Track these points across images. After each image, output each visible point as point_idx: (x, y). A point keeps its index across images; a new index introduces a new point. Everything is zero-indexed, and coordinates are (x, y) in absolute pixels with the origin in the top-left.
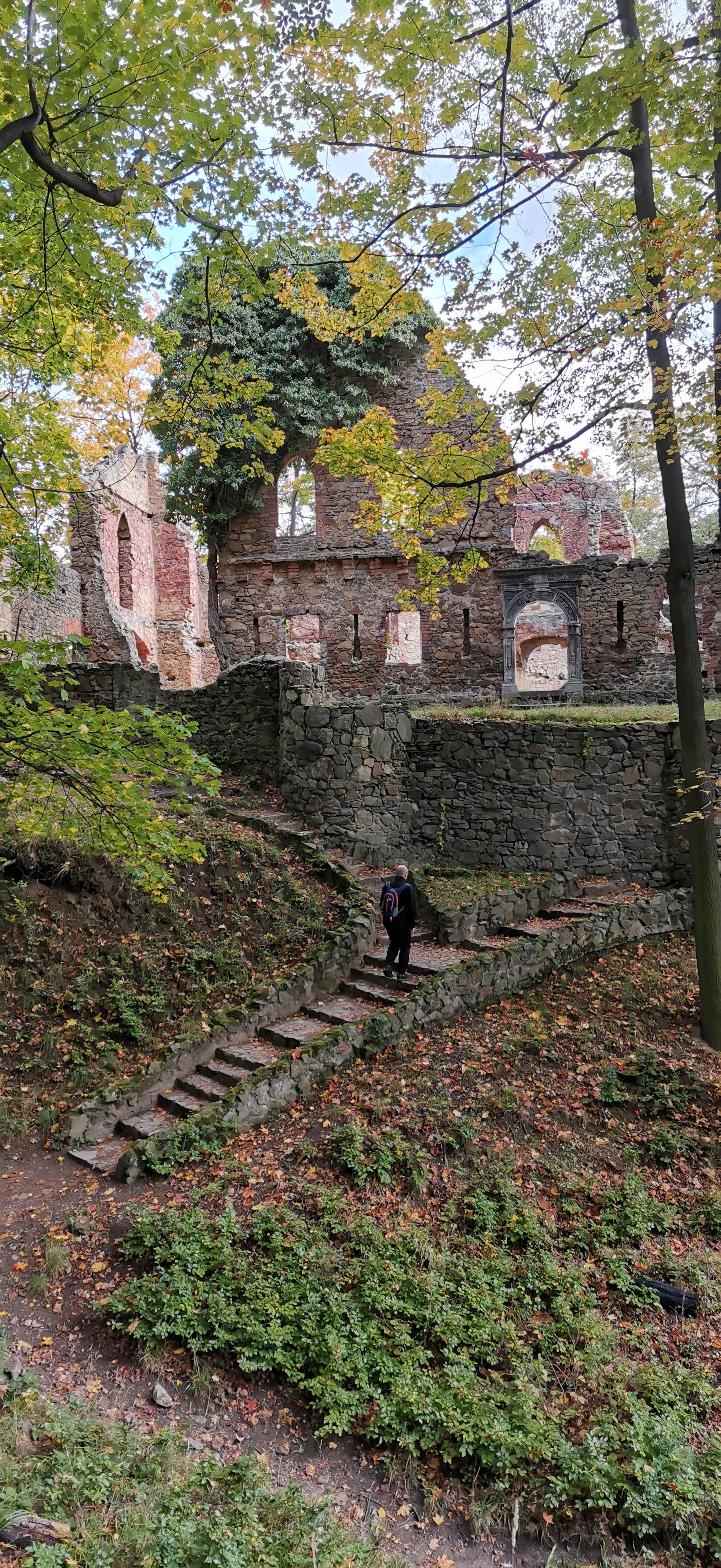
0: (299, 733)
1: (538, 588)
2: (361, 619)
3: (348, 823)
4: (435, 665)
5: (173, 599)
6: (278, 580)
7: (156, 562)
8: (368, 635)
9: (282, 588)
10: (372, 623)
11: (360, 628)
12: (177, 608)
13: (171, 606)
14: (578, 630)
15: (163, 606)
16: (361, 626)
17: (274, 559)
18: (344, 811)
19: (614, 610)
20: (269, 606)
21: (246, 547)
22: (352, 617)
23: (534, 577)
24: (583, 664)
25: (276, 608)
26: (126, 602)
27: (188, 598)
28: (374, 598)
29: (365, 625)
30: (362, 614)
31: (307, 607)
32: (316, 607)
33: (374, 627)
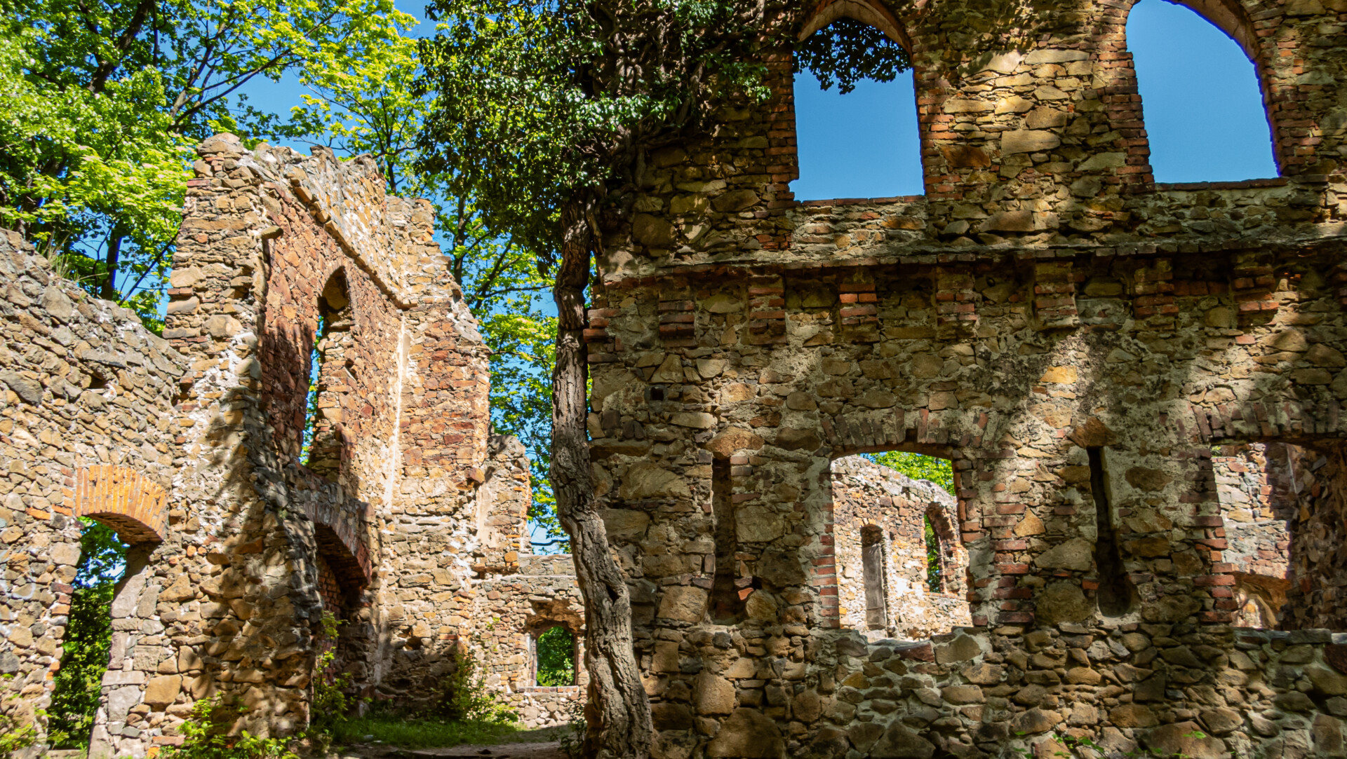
2: (1116, 464)
8: (1151, 520)
9: (815, 358)
10: (1161, 478)
11: (1116, 496)
17: (789, 263)
20: (770, 417)
22: (1081, 455)
25: (795, 420)
28: (1158, 392)
29: (1135, 485)
30: (1119, 448)
31: (910, 418)
32: (943, 418)
33: (1170, 491)
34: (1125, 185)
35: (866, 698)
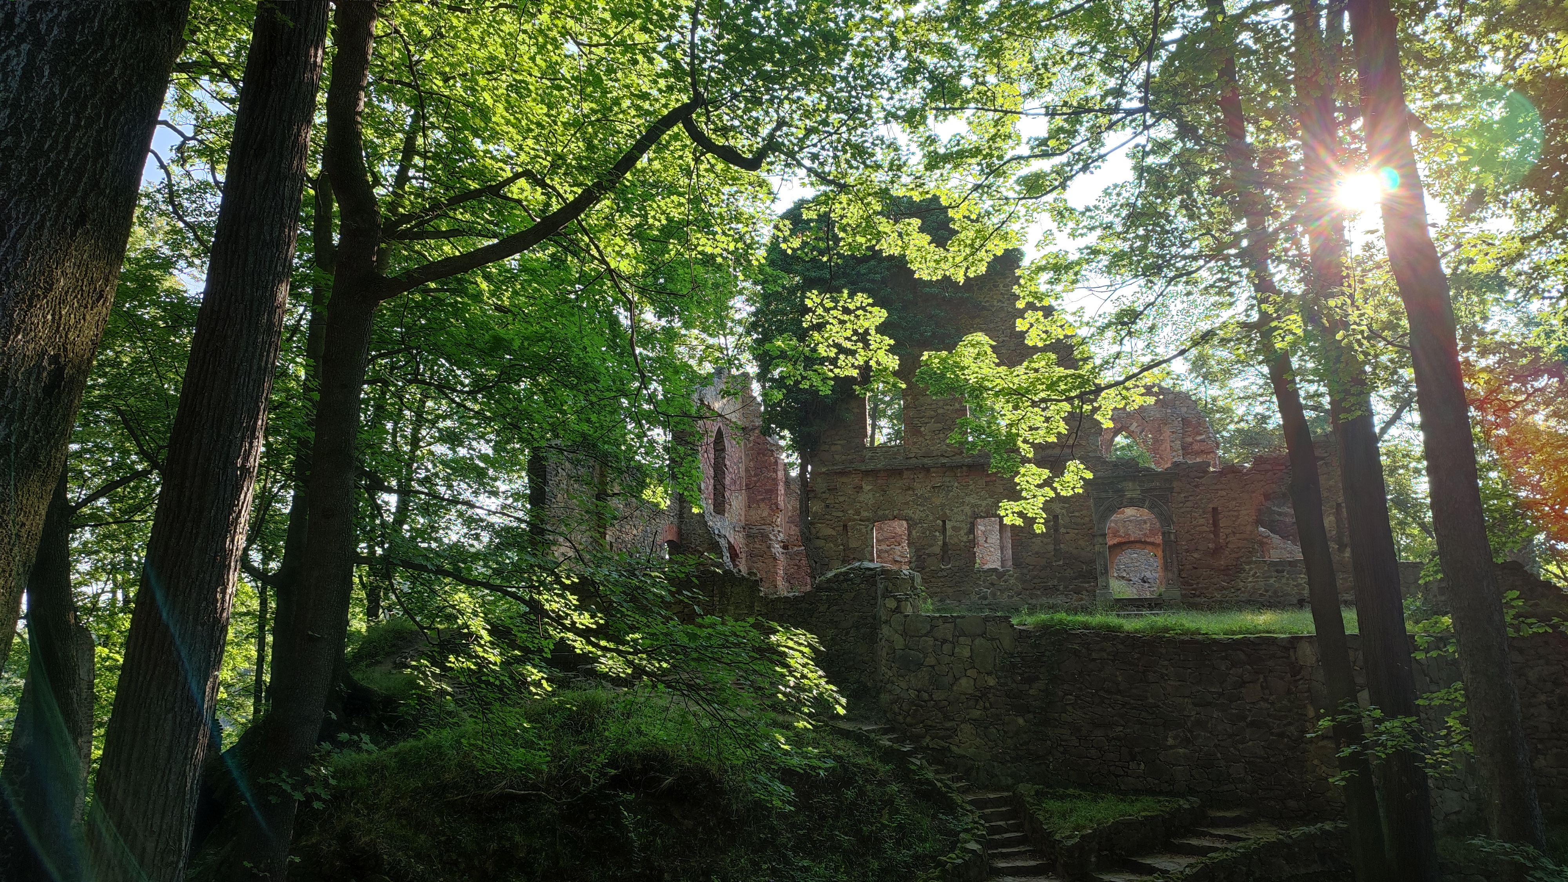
0: (899, 642)
1: (1129, 495)
2: (949, 525)
3: (951, 737)
4: (1025, 571)
5: (762, 505)
6: (867, 487)
7: (747, 470)
8: (956, 540)
9: (870, 495)
10: (960, 529)
11: (948, 533)
12: (765, 514)
13: (759, 512)
14: (1172, 537)
15: (752, 512)
16: (949, 532)
17: (863, 468)
18: (948, 725)
19: (1209, 516)
20: (858, 513)
21: (837, 457)
22: (939, 522)
23: (1125, 484)
24: (1180, 571)
25: (865, 514)
26: (720, 507)
27: (776, 504)
28: (961, 505)
29: (953, 531)
30: (950, 521)
31: (895, 513)
32: (904, 513)
33: (962, 532)
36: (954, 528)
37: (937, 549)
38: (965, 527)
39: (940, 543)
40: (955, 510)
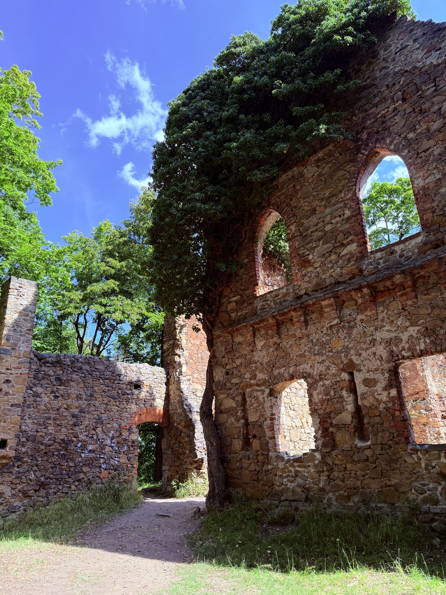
2: (359, 378)
6: (260, 343)
8: (372, 400)
10: (375, 382)
11: (359, 391)
16: (361, 389)
20: (254, 376)
22: (346, 375)
25: (262, 377)
28: (372, 344)
29: (366, 386)
30: (360, 371)
31: (292, 370)
32: (301, 368)
33: (379, 387)
34: (357, 257)
35: (285, 477)
36: (367, 382)
37: (347, 417)
38: (382, 379)
39: (350, 407)
40: (364, 354)
